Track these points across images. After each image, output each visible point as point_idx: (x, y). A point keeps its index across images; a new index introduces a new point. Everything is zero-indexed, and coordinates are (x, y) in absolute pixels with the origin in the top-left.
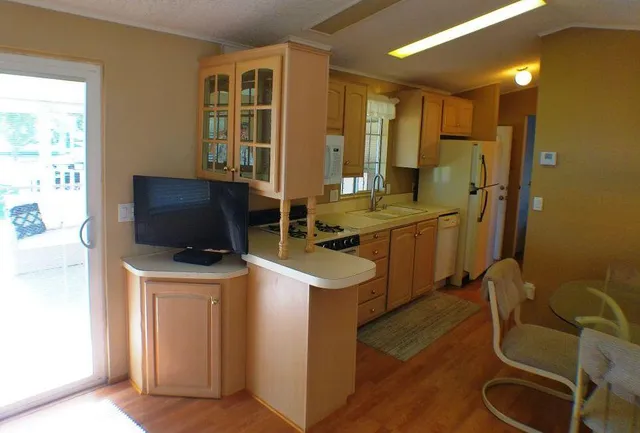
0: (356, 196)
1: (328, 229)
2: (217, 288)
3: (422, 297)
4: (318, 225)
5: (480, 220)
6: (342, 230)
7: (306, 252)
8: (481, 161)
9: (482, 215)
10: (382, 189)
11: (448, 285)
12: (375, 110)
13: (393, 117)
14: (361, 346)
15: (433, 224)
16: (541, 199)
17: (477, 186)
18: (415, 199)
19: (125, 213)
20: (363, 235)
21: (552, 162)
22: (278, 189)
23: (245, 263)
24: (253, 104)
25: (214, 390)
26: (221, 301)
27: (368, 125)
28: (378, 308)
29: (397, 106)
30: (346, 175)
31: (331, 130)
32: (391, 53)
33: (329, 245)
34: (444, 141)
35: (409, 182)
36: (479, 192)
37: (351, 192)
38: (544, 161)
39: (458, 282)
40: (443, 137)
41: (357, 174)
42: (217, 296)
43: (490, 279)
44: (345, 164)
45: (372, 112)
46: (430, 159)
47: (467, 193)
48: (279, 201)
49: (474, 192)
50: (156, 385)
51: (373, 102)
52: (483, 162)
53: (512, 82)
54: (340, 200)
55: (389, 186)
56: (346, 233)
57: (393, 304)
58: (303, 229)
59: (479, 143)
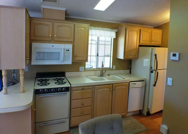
5: (155, 85)
8: (155, 57)
9: (156, 83)
15: (126, 85)
16: (171, 79)
17: (153, 69)
18: (130, 73)
21: (177, 58)
29: (116, 33)
35: (128, 65)
36: (154, 72)
40: (140, 46)
47: (149, 72)
49: (152, 72)
52: (156, 58)
54: (85, 71)
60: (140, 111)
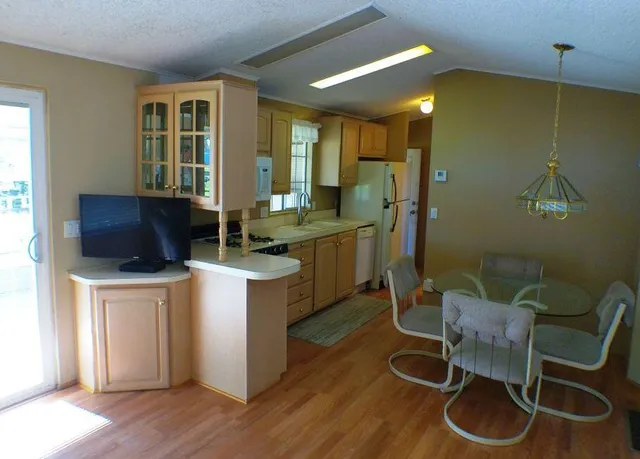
0: (284, 212)
1: (260, 239)
2: (164, 291)
3: (345, 298)
4: (252, 237)
5: (392, 230)
6: (272, 240)
7: (243, 256)
8: (392, 180)
9: (394, 226)
10: (308, 205)
11: (367, 288)
12: (299, 134)
13: (316, 141)
14: (291, 340)
15: (353, 234)
16: (436, 209)
17: (389, 201)
18: (338, 214)
19: (71, 230)
20: (291, 244)
21: (444, 178)
22: (217, 203)
23: (188, 268)
24: (191, 130)
25: (163, 382)
26: (168, 302)
27: (293, 147)
28: (305, 308)
29: (319, 130)
30: (275, 192)
31: (260, 152)
32: (312, 85)
33: (261, 251)
34: (361, 163)
35: (332, 199)
36: (391, 206)
37: (280, 209)
38: (437, 178)
39: (376, 285)
40: (361, 159)
41: (285, 191)
42: (164, 297)
43: (388, 268)
44: (273, 182)
45: (296, 137)
46: (349, 179)
47: (382, 207)
48: (218, 213)
49: (386, 207)
50: (108, 383)
51: (298, 127)
52: (394, 180)
53: (418, 110)
54: (270, 216)
55: (314, 203)
56: (277, 242)
57: (319, 305)
58: (238, 241)
59: (391, 163)
60: (368, 283)
